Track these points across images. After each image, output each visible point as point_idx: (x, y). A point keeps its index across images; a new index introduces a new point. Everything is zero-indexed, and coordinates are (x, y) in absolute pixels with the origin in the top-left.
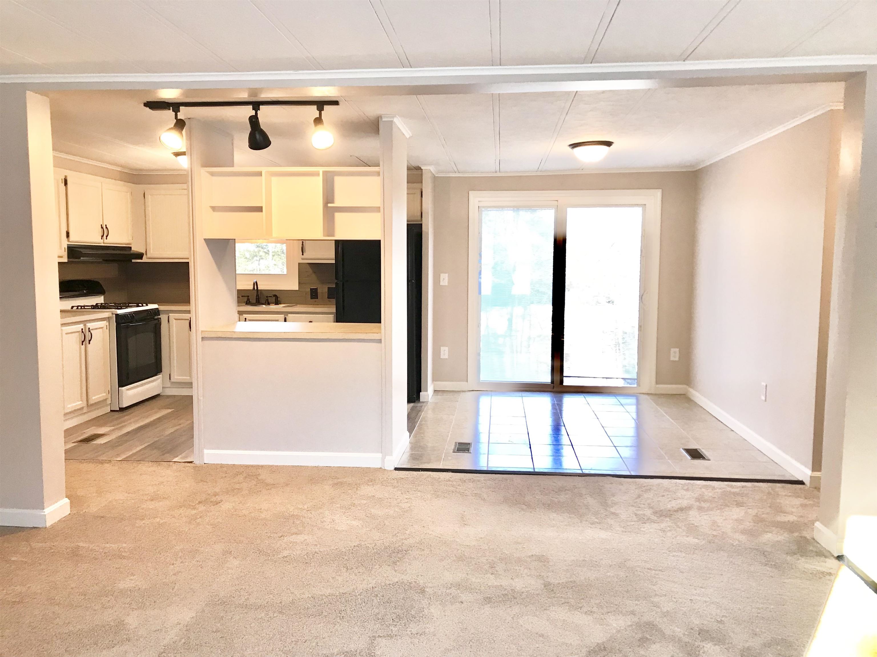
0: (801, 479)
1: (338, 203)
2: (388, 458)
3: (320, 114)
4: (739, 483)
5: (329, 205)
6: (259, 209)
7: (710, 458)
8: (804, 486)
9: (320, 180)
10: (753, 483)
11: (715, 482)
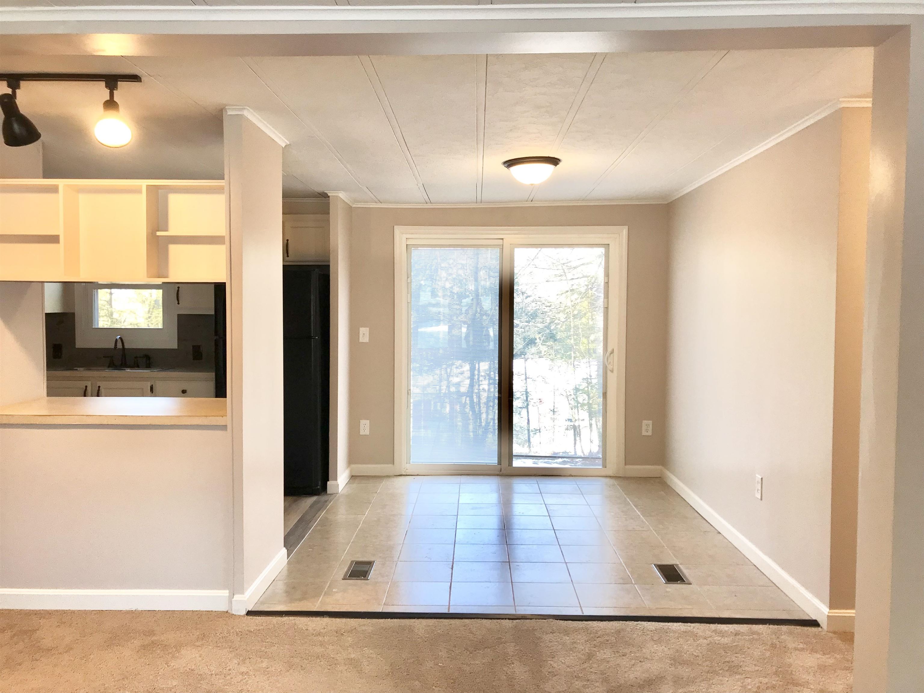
0: (814, 618)
1: (174, 230)
2: (237, 597)
3: (112, 95)
4: (730, 626)
5: (159, 233)
6: (54, 239)
7: (691, 579)
8: (820, 628)
9: (142, 199)
10: (750, 626)
11: (697, 625)
